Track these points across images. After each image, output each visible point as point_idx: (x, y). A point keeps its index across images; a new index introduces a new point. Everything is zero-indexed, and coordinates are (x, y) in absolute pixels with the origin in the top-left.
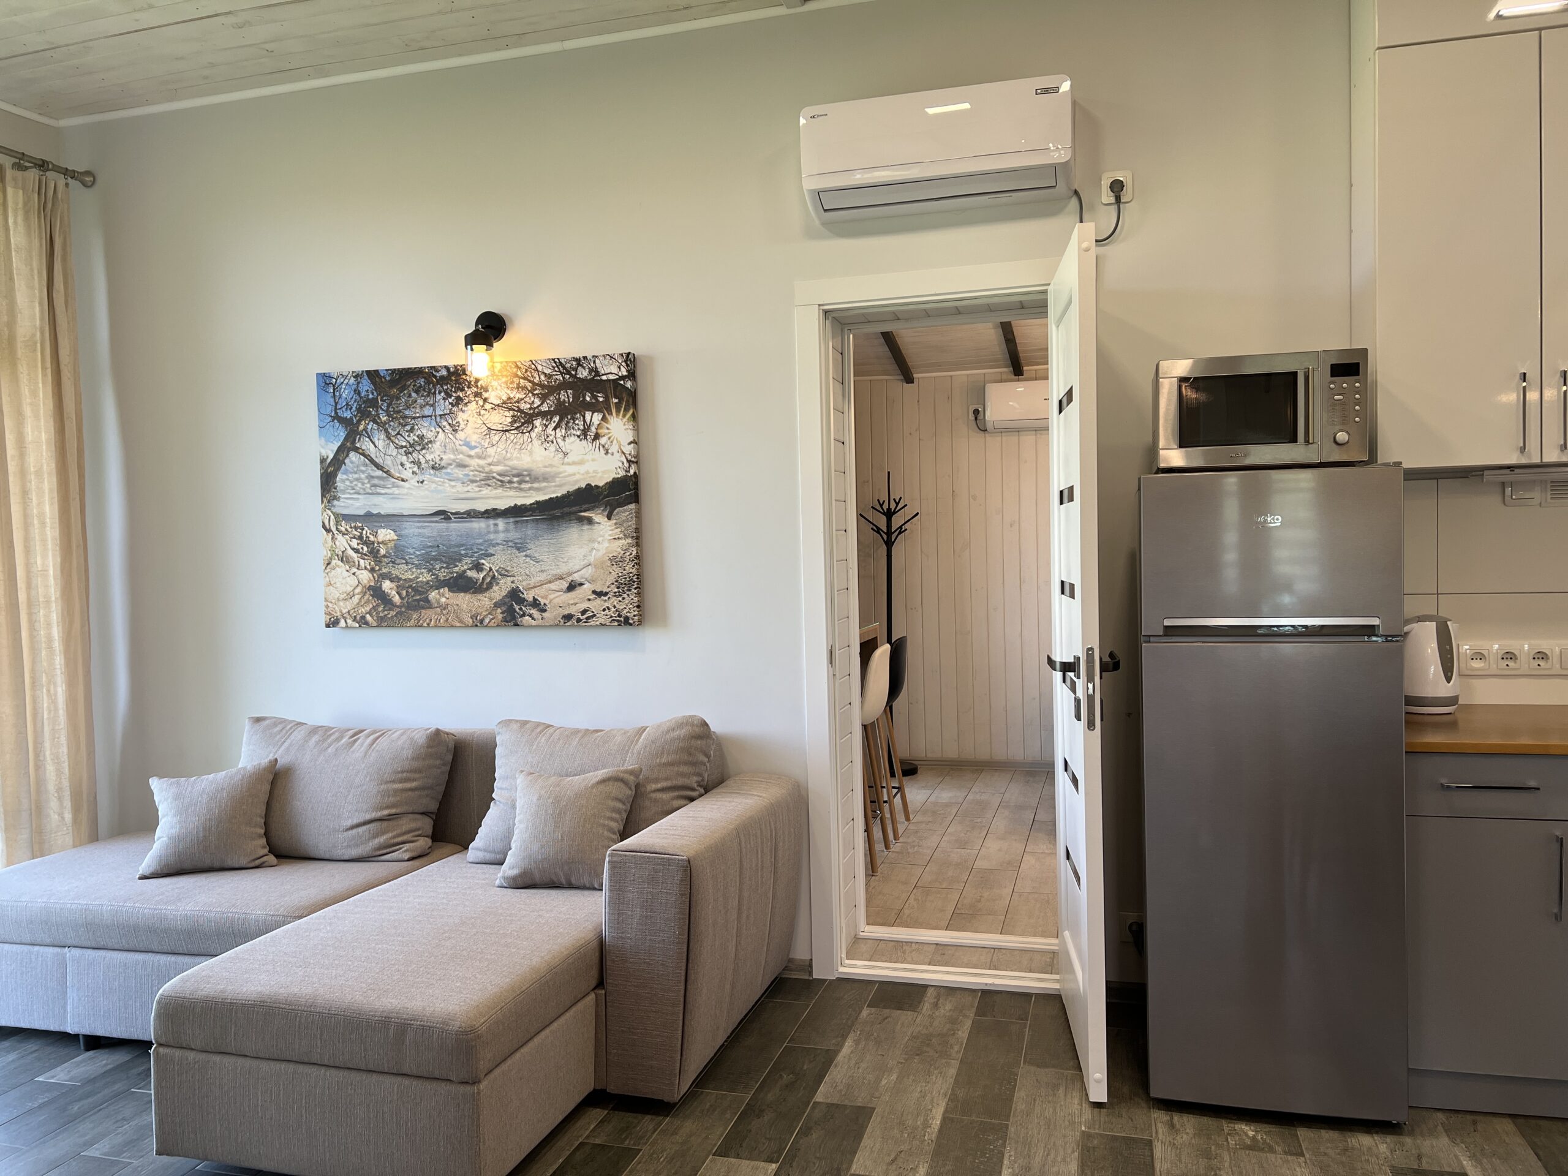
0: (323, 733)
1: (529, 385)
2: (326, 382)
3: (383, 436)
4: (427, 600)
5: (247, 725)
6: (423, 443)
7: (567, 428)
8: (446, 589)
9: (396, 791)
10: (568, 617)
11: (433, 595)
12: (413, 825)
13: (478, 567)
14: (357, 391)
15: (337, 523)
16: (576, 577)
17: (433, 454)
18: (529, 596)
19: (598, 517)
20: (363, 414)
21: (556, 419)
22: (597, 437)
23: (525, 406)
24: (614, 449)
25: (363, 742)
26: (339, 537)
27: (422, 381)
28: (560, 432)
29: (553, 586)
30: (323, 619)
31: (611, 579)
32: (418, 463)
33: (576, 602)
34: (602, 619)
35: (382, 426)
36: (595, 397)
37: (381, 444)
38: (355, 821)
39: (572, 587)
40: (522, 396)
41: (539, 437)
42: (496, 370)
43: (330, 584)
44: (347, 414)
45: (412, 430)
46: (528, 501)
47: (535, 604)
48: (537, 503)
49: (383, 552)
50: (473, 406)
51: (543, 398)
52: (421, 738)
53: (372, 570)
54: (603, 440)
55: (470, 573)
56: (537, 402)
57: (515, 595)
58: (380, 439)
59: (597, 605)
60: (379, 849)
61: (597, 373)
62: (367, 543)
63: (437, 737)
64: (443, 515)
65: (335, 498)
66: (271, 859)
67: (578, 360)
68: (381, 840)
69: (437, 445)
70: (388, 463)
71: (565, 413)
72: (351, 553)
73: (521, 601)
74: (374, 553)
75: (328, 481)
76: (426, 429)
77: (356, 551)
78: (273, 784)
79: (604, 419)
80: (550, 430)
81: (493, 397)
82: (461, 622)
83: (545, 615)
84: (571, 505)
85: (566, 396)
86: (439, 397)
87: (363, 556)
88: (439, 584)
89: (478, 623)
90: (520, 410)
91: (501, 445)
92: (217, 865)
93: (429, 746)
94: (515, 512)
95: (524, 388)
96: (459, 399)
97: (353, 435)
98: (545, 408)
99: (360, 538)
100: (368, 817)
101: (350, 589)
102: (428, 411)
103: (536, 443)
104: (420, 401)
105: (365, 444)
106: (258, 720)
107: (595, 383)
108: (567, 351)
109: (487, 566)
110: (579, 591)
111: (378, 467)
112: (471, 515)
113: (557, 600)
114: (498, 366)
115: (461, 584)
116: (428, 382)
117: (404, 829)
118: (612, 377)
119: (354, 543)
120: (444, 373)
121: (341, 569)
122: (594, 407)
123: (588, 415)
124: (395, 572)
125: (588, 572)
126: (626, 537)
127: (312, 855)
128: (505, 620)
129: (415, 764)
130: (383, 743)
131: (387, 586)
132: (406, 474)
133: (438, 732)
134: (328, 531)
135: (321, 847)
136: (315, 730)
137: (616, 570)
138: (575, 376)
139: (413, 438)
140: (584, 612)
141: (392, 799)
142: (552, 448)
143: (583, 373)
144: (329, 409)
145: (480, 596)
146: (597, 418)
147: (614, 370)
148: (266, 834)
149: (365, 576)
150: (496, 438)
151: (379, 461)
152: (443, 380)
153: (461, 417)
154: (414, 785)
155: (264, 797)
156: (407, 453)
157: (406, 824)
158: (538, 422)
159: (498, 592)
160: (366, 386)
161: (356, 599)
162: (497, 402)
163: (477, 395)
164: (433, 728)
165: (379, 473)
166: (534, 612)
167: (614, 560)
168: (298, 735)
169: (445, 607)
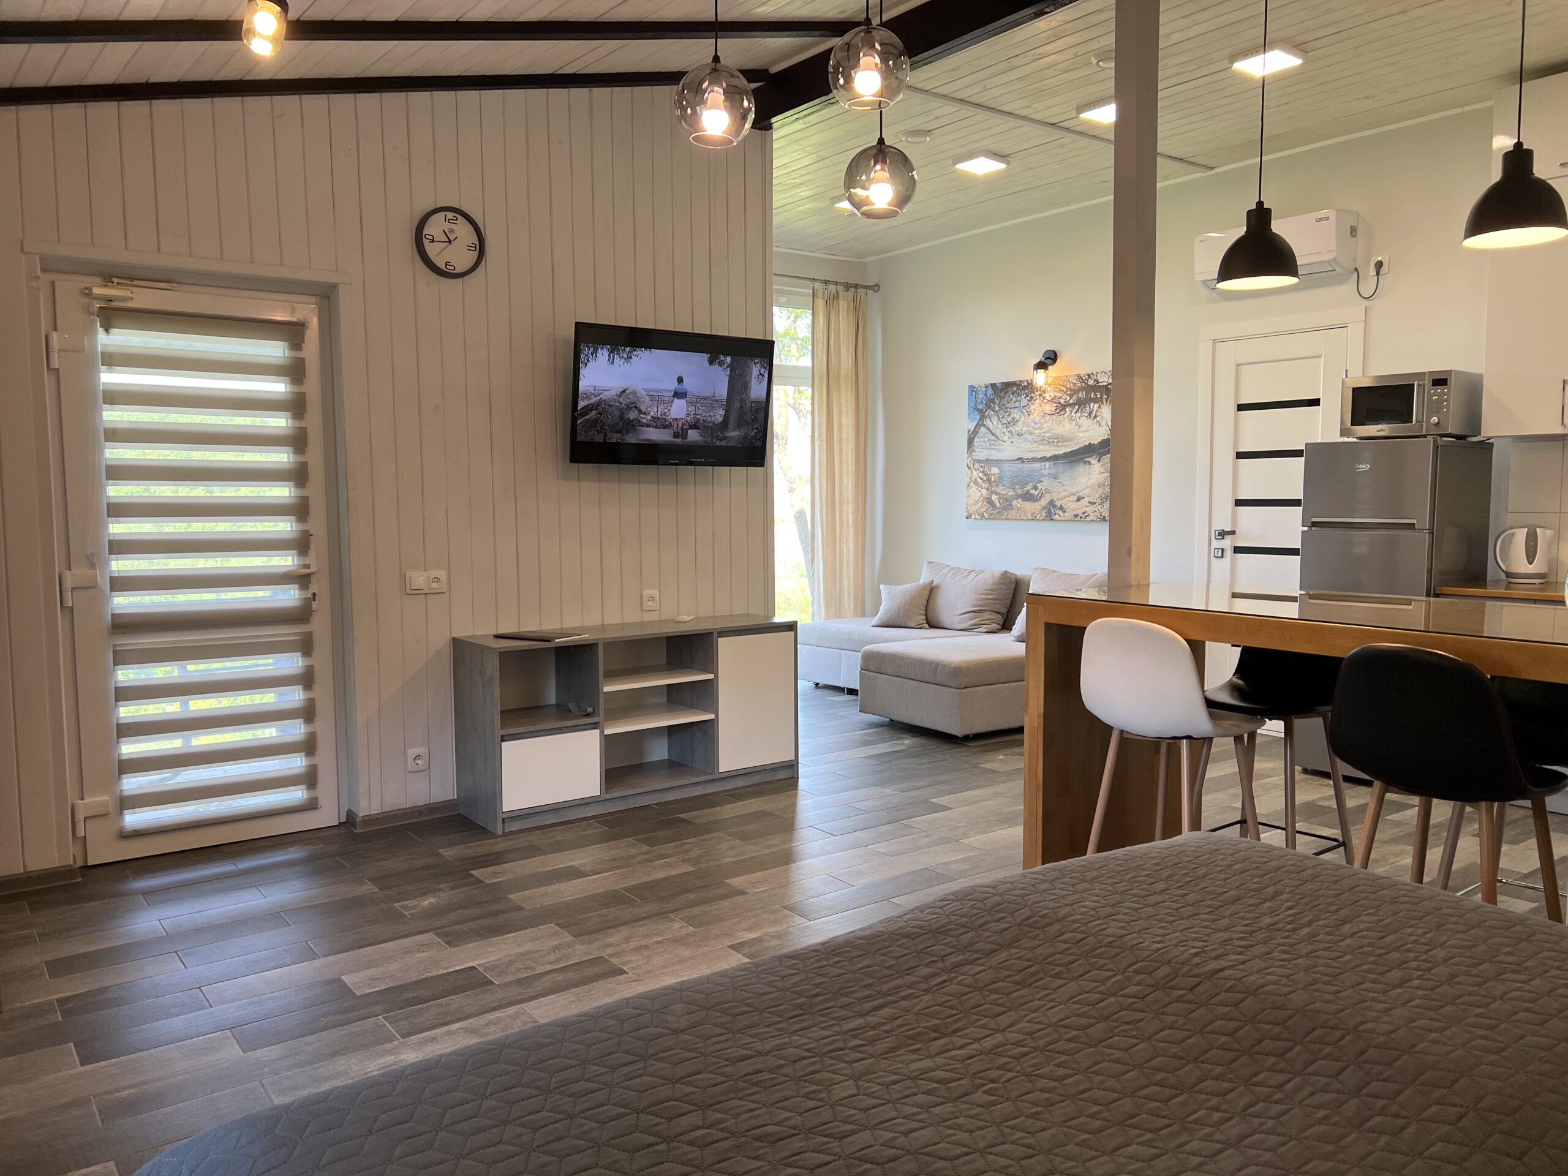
0: (957, 570)
1: (1065, 389)
2: (972, 389)
3: (996, 418)
4: (1011, 505)
5: (925, 564)
6: (1014, 422)
7: (1082, 412)
8: (1020, 500)
9: (983, 599)
10: (1076, 516)
11: (1014, 503)
12: (990, 617)
13: (1035, 488)
14: (986, 395)
15: (974, 464)
16: (1081, 494)
17: (1017, 429)
18: (1058, 504)
19: (1093, 460)
20: (988, 407)
21: (1077, 407)
22: (1095, 417)
23: (1062, 401)
24: (1103, 423)
25: (973, 574)
26: (974, 471)
27: (1015, 388)
28: (1078, 414)
29: (1070, 499)
30: (965, 514)
31: (1097, 496)
32: (1011, 432)
33: (1081, 507)
34: (1092, 517)
35: (996, 412)
36: (1095, 395)
37: (995, 422)
38: (963, 611)
39: (1079, 499)
40: (1060, 395)
41: (1068, 417)
42: (1049, 382)
43: (969, 496)
44: (981, 407)
45: (1009, 415)
46: (1061, 452)
47: (1061, 508)
48: (1065, 453)
49: (993, 479)
50: (1038, 401)
51: (1071, 396)
52: (997, 575)
53: (988, 489)
54: (1098, 419)
55: (1032, 491)
56: (1068, 398)
57: (1052, 503)
58: (995, 420)
59: (1090, 509)
60: (973, 625)
61: (1098, 382)
62: (986, 475)
63: (1005, 575)
64: (1021, 460)
65: (973, 451)
66: (926, 626)
67: (1089, 375)
68: (974, 621)
69: (1020, 423)
70: (998, 432)
71: (1081, 404)
72: (979, 480)
73: (1055, 506)
74: (989, 480)
75: (970, 442)
76: (1016, 414)
77: (981, 479)
78: (931, 591)
79: (1099, 407)
80: (1073, 414)
81: (1048, 396)
82: (1026, 516)
83: (1066, 514)
84: (1080, 455)
85: (1082, 395)
86: (1023, 397)
87: (984, 481)
88: (1018, 497)
89: (1034, 519)
90: (1060, 403)
91: (1050, 422)
92: (903, 625)
93: (1001, 579)
94: (1055, 458)
95: (1062, 391)
96: (1032, 397)
97: (983, 417)
98: (1071, 402)
99: (983, 472)
100: (969, 610)
101: (977, 499)
102: (1017, 404)
103: (1066, 420)
104: (1014, 399)
105: (988, 423)
106: (930, 563)
107: (1096, 388)
108: (1083, 371)
109: (1040, 488)
110: (1082, 502)
111: (993, 434)
112: (1034, 460)
113: (1072, 507)
114: (1050, 380)
115: (1027, 497)
116: (1018, 389)
117: (986, 618)
118: (1105, 384)
119: (981, 475)
120: (1026, 384)
121: (974, 488)
122: (1095, 401)
123: (1092, 404)
124: (998, 490)
125: (1087, 491)
126: (1106, 472)
127: (945, 626)
128: (1046, 517)
129: (993, 587)
130: (981, 576)
131: (994, 497)
132: (1006, 438)
133: (1006, 572)
134: (969, 468)
135: (947, 624)
136: (953, 568)
137: (1101, 490)
138: (1086, 384)
139: (1010, 419)
140: (1084, 513)
141: (981, 603)
142: (1074, 423)
143: (1091, 382)
144: (973, 405)
145: (1036, 504)
146: (1097, 405)
147: (1106, 380)
148: (926, 615)
149: (984, 492)
150: (1047, 418)
151: (994, 431)
152: (1025, 388)
153: (1032, 407)
154: (992, 597)
155: (926, 597)
156: (1007, 427)
157: (986, 616)
158: (1067, 410)
159: (1044, 502)
160: (990, 392)
161: (980, 504)
162: (1050, 399)
163: (1040, 395)
164: (1004, 570)
165: (993, 438)
166: (1060, 512)
167: (1100, 485)
168: (945, 570)
169: (1019, 509)
